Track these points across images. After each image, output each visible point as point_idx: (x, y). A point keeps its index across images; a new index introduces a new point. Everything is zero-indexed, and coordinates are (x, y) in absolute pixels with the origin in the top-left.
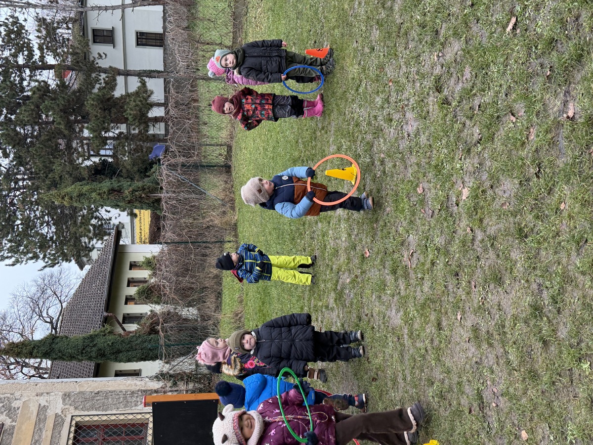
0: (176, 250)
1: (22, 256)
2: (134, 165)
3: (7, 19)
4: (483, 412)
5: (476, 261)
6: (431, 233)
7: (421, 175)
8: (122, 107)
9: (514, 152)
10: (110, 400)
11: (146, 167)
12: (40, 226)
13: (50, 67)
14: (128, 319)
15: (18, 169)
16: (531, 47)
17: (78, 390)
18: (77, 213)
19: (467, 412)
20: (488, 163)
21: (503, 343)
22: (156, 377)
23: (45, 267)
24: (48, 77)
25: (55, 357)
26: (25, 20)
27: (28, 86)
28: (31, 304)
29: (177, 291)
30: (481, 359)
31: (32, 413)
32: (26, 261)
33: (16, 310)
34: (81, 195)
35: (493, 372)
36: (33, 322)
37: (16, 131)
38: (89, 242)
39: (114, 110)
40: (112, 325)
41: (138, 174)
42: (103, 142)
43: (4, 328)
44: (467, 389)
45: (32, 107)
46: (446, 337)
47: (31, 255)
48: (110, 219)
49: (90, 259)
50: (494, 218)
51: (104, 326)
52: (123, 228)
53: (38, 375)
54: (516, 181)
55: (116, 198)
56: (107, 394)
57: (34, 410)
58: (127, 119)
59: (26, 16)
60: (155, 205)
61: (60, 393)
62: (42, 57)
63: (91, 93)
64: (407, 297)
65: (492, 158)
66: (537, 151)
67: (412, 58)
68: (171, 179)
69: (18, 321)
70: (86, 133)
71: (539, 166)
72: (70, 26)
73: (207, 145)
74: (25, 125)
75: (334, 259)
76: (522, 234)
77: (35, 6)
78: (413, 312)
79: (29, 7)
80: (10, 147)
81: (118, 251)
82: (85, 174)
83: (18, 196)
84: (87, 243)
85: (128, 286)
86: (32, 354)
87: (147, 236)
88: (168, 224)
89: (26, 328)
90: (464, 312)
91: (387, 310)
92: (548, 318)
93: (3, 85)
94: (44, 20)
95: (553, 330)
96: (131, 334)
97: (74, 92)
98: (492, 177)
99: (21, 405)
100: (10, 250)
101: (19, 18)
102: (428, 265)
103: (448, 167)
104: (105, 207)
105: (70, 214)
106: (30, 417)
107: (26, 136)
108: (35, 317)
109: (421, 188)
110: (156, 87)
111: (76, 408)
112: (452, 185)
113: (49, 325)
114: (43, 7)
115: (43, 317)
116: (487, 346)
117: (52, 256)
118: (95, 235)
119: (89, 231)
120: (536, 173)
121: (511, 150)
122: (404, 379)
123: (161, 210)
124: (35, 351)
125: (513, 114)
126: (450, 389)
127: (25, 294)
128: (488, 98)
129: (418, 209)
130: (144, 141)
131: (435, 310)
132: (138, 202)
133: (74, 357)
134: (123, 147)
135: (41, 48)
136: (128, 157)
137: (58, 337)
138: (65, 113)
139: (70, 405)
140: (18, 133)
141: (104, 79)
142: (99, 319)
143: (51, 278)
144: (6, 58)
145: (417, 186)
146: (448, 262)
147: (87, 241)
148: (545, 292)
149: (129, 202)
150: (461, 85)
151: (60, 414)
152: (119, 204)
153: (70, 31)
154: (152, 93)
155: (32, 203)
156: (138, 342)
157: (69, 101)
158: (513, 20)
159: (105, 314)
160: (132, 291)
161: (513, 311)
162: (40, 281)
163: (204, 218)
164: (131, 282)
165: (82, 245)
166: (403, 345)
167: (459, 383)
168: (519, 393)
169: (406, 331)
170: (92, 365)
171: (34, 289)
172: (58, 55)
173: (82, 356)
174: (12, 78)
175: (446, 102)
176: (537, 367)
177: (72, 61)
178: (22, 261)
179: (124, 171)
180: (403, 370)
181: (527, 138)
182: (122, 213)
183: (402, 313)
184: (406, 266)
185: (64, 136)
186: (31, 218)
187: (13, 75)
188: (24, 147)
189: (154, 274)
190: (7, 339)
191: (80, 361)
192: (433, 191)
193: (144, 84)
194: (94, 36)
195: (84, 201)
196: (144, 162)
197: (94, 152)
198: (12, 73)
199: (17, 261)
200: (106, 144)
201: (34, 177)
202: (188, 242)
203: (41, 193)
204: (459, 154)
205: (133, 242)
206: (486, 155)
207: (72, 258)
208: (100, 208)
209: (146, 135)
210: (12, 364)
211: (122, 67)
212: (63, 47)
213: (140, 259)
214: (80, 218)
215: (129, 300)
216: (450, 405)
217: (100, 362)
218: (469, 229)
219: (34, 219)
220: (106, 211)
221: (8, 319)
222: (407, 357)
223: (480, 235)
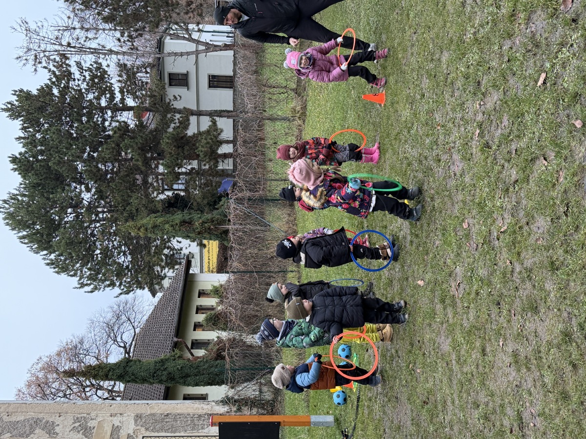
0: (243, 279)
1: (100, 284)
2: (204, 198)
3: (91, 65)
4: (522, 432)
5: (515, 291)
6: (476, 265)
7: (466, 212)
8: (194, 145)
9: (546, 193)
10: (179, 422)
11: (215, 200)
12: (118, 255)
13: (130, 109)
14: (197, 344)
15: (98, 202)
16: (559, 100)
17: (149, 412)
18: (151, 243)
19: (508, 432)
20: (524, 202)
21: (539, 368)
22: (222, 401)
23: (121, 294)
24: (127, 117)
25: (128, 379)
26: (108, 66)
27: (109, 126)
28: (107, 329)
29: (242, 319)
30: (520, 382)
31: (106, 433)
32: (104, 288)
33: (93, 335)
34: (155, 227)
35: (530, 394)
36: (108, 346)
37: (98, 167)
38: (162, 271)
39: (186, 148)
40: (181, 350)
41: (208, 206)
42: (177, 177)
43: (82, 352)
44: (509, 411)
45: (113, 146)
46: (490, 362)
47: (108, 283)
48: (181, 249)
49: (162, 287)
50: (530, 252)
51: (174, 351)
52: (193, 257)
53: (111, 398)
54: (549, 219)
55: (187, 229)
56: (177, 417)
57: (108, 429)
58: (198, 156)
59: (108, 62)
60: (223, 236)
61: (133, 415)
62: (123, 100)
63: (166, 132)
64: (455, 324)
65: (528, 197)
66: (565, 192)
67: (457, 105)
68: (238, 212)
69: (94, 345)
70: (161, 169)
71: (567, 205)
72: (148, 70)
73: (272, 180)
74: (106, 162)
75: (388, 289)
76: (554, 267)
77: (117, 53)
78: (460, 338)
79: (111, 54)
80: (92, 183)
81: (188, 280)
82: (160, 207)
83: (98, 228)
84: (160, 272)
85: (197, 313)
86: (107, 377)
87: (215, 265)
88: (234, 254)
89: (101, 352)
90: (505, 340)
91: (437, 337)
92: (577, 343)
93: (88, 126)
94: (125, 65)
95: (581, 355)
96: (199, 359)
97: (151, 132)
98: (527, 215)
99: (96, 425)
100: (90, 278)
101: (103, 64)
102: (473, 295)
103: (489, 204)
104: (177, 238)
105: (145, 244)
106: (104, 436)
107: (107, 172)
108: (111, 342)
109: (466, 224)
110: (226, 126)
111: (147, 429)
112: (494, 222)
113: (122, 350)
114: (124, 53)
115: (117, 342)
116: (525, 370)
117: (127, 283)
118: (167, 264)
119: (162, 260)
120: (564, 212)
121: (544, 191)
122: (453, 403)
123: (229, 241)
124: (111, 373)
125: (545, 159)
126: (494, 412)
127: (102, 319)
128: (522, 144)
129: (465, 242)
130: (213, 176)
131: (480, 337)
132: (207, 233)
133: (146, 380)
134: (195, 182)
135: (122, 92)
136: (198, 191)
137: (132, 361)
138: (142, 150)
139: (142, 426)
140: (99, 170)
141: (178, 119)
142: (169, 344)
143: (126, 305)
144: (90, 100)
145: (463, 221)
146: (491, 292)
147: (159, 269)
148: (574, 319)
149: (199, 233)
150: (499, 131)
151: (132, 434)
152: (190, 235)
153: (148, 75)
154: (222, 131)
155: (110, 234)
156: (206, 367)
157: (146, 140)
158: (543, 76)
159: (175, 339)
160: (201, 318)
161: (548, 338)
162: (116, 307)
163: (268, 248)
164: (199, 309)
165: (155, 274)
166: (451, 370)
167: (502, 406)
168: (553, 414)
169: (454, 357)
170: (162, 388)
171: (109, 315)
172: (137, 97)
173: (154, 379)
174: (95, 119)
175: (488, 146)
176: (568, 389)
177: (149, 103)
178: (100, 288)
179: (195, 204)
180: (452, 394)
181: (557, 181)
182: (192, 244)
183: (450, 340)
184: (454, 296)
185: (141, 172)
186: (109, 248)
187: (96, 116)
188: (105, 182)
189: (221, 302)
190: (83, 363)
191: (151, 384)
192: (477, 226)
193: (214, 123)
194: (170, 79)
195: (157, 232)
196: (213, 195)
197: (168, 187)
198: (95, 114)
199: (96, 288)
200: (179, 179)
201: (113, 210)
202: (253, 272)
203: (119, 225)
204: (499, 193)
205: (202, 271)
206: (522, 195)
207: (145, 286)
208: (172, 239)
209: (215, 170)
210: (88, 386)
211: (194, 108)
212: (142, 90)
213: (208, 287)
214: (154, 248)
215: (197, 326)
216: (494, 426)
217: (170, 385)
218: (508, 261)
219: (112, 249)
220: (178, 241)
221: (85, 343)
222: (455, 382)
223: (518, 268)
